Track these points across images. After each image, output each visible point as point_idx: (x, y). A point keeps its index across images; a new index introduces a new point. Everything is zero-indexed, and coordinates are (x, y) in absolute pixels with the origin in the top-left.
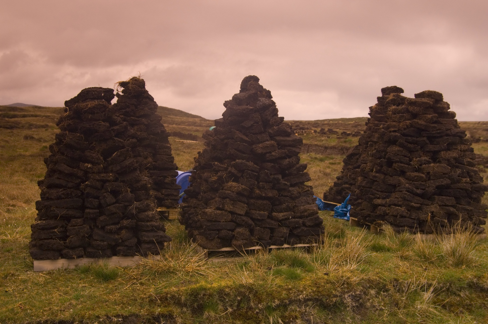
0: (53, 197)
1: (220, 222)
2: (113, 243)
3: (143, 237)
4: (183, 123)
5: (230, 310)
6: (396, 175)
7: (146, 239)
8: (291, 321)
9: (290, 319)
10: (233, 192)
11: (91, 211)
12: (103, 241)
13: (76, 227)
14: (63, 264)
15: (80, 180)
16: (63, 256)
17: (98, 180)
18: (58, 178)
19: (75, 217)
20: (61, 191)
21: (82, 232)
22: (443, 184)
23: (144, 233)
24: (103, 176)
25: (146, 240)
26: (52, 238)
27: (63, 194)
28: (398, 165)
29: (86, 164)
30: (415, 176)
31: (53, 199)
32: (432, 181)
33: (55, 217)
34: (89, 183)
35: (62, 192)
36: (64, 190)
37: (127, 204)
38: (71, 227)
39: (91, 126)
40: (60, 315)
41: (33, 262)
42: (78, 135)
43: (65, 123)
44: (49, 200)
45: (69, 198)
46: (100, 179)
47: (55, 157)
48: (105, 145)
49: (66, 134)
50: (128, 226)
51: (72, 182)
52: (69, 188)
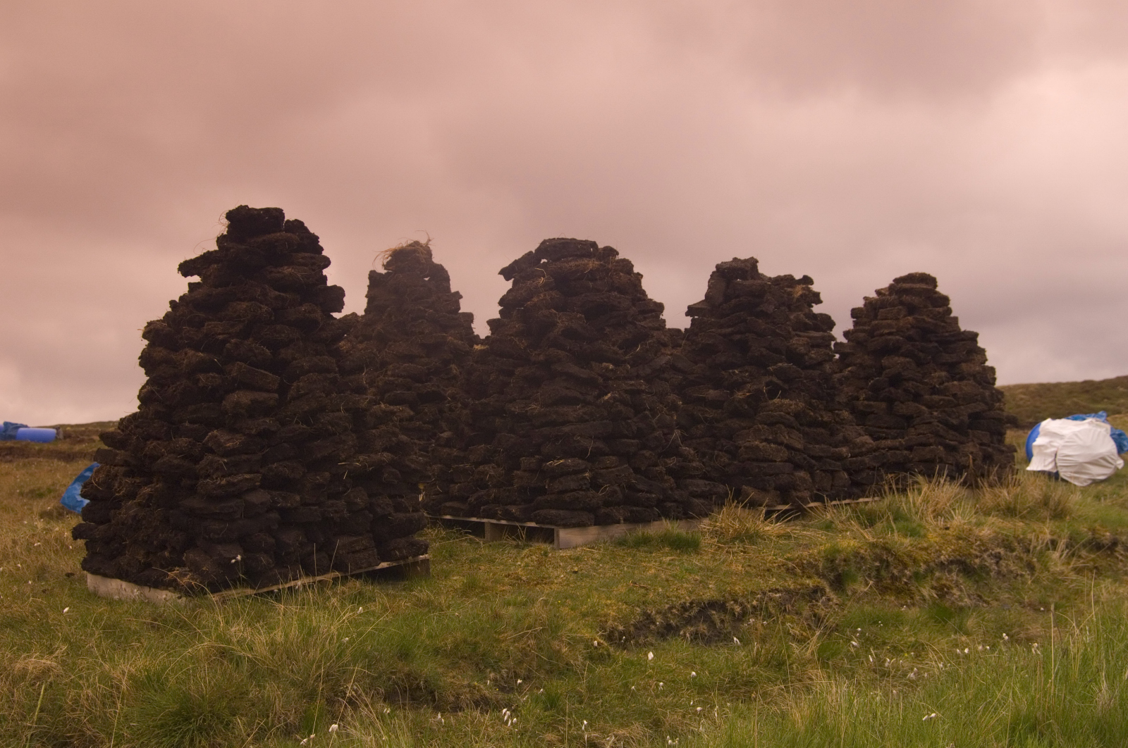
0: (571, 419)
1: (775, 461)
2: (662, 497)
5: (871, 582)
6: (909, 401)
8: (947, 593)
9: (943, 589)
11: (630, 441)
12: (651, 493)
13: (613, 469)
15: (598, 391)
16: (596, 522)
19: (604, 454)
21: (625, 476)
22: (978, 410)
23: (689, 480)
24: (632, 385)
25: (697, 491)
26: (581, 490)
27: (584, 413)
28: (913, 384)
29: (604, 364)
30: (941, 400)
31: (573, 422)
32: (962, 407)
33: (582, 454)
34: (616, 395)
35: (582, 411)
36: (582, 407)
38: (604, 470)
40: (701, 593)
41: (558, 532)
42: (579, 315)
43: (545, 295)
44: (564, 423)
45: (594, 420)
46: (628, 388)
47: (539, 355)
48: (626, 332)
49: (555, 314)
50: (674, 467)
51: (588, 395)
52: (590, 403)
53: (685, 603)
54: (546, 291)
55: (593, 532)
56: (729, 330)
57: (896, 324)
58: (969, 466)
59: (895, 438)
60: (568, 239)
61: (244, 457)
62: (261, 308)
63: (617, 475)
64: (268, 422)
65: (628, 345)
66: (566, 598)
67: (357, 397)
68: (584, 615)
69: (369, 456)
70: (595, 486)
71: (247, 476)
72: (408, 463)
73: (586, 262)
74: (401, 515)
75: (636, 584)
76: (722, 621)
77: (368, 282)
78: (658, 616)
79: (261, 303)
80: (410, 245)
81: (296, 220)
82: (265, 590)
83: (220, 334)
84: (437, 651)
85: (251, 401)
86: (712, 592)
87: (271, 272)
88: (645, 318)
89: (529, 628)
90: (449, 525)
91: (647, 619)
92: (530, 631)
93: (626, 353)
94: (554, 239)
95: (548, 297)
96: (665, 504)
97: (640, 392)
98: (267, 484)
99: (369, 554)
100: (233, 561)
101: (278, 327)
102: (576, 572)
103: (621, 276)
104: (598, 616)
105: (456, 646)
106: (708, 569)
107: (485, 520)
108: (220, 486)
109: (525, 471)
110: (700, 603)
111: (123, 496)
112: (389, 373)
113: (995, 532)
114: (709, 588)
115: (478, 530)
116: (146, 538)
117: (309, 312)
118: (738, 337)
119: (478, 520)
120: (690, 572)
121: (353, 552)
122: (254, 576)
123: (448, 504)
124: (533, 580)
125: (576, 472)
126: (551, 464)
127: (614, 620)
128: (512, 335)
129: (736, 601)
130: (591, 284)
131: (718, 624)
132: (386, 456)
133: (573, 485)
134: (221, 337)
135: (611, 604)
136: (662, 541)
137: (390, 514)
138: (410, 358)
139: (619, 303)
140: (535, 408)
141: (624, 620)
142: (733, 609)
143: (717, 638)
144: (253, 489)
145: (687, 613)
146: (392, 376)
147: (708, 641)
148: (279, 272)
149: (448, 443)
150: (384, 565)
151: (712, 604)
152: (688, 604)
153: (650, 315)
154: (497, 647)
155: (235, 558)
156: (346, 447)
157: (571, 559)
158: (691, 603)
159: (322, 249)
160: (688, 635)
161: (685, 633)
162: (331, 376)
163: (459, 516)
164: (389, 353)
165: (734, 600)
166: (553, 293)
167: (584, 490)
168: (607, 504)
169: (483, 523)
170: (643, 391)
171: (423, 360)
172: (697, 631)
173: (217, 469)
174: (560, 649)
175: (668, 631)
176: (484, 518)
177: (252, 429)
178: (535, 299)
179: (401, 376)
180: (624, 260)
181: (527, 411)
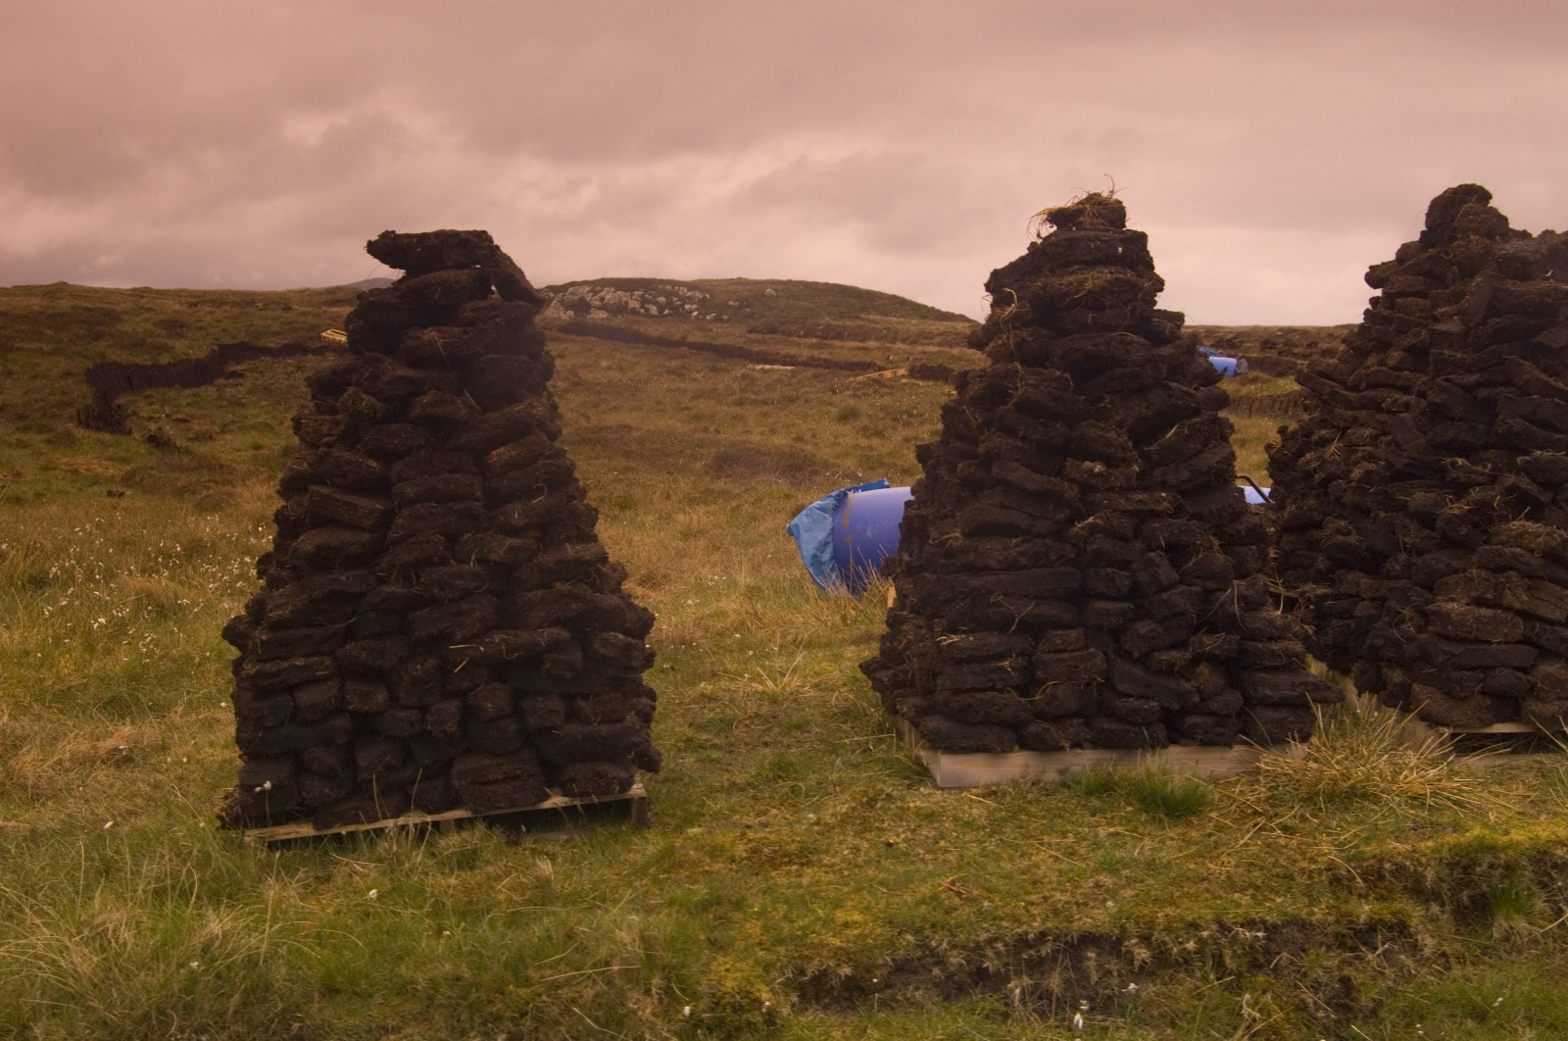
0: (992, 563)
2: (1176, 706)
3: (1260, 688)
4: (926, 338)
7: (1269, 692)
10: (1532, 551)
11: (1110, 605)
12: (1146, 698)
13: (1066, 656)
14: (1027, 766)
15: (1068, 512)
16: (1024, 745)
17: (1125, 513)
18: (1003, 506)
19: (1057, 625)
20: (1016, 545)
21: (1085, 669)
23: (1263, 675)
24: (1140, 501)
25: (1270, 697)
26: (993, 689)
27: (1021, 554)
29: (1088, 464)
31: (994, 570)
33: (1002, 625)
34: (1099, 521)
35: (1020, 549)
36: (1024, 542)
37: (1210, 585)
38: (1051, 655)
39: (1101, 347)
40: (1079, 917)
42: (1057, 374)
43: (1009, 337)
44: (979, 570)
45: (1041, 566)
46: (1130, 507)
47: (983, 442)
48: (1145, 404)
49: (1018, 371)
50: (1217, 652)
51: (1046, 519)
52: (1039, 535)
61: (304, 631)
63: (1070, 667)
64: (344, 580)
69: (514, 635)
70: (1033, 682)
71: (301, 662)
74: (575, 729)
78: (954, 953)
86: (1102, 917)
87: (407, 339)
91: (925, 956)
95: (1012, 341)
96: (1183, 719)
97: (1151, 515)
98: (338, 675)
100: (258, 789)
110: (1065, 936)
121: (483, 784)
125: (979, 659)
126: (941, 641)
127: (836, 956)
129: (1145, 939)
130: (1090, 317)
132: (546, 636)
133: (977, 680)
136: (1135, 791)
137: (556, 727)
140: (956, 536)
141: (862, 956)
142: (1133, 954)
144: (316, 681)
145: (1030, 951)
147: (1050, 1008)
150: (556, 801)
152: (1035, 936)
155: (261, 785)
156: (468, 621)
158: (1043, 934)
160: (1017, 991)
161: (1015, 987)
165: (1142, 936)
166: (1024, 333)
168: (1042, 716)
172: (1040, 985)
175: (975, 980)
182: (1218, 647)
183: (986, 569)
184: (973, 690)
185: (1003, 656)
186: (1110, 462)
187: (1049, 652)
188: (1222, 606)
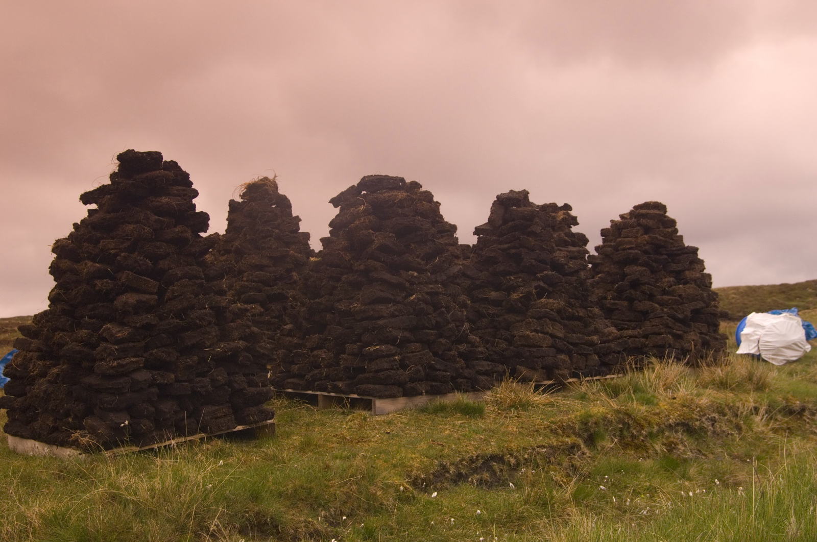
0: (384, 315)
1: (542, 347)
2: (455, 374)
3: (476, 367)
5: (616, 440)
6: (645, 300)
7: (479, 369)
8: (674, 448)
9: (671, 445)
10: (552, 310)
11: (430, 332)
12: (446, 371)
13: (417, 354)
14: (406, 403)
15: (405, 293)
16: (404, 394)
17: (427, 293)
18: (382, 291)
19: (411, 341)
20: (391, 307)
22: (698, 307)
23: (477, 361)
24: (432, 288)
25: (481, 370)
26: (392, 369)
27: (395, 310)
28: (648, 288)
29: (410, 272)
30: (669, 299)
31: (386, 317)
32: (686, 305)
33: (392, 341)
34: (420, 296)
35: (393, 308)
36: (394, 305)
37: (458, 324)
39: (411, 222)
40: (485, 449)
41: (374, 402)
42: (391, 234)
43: (365, 219)
44: (380, 318)
45: (402, 315)
46: (429, 291)
47: (360, 265)
48: (427, 248)
49: (373, 234)
50: (464, 351)
51: (399, 296)
52: (399, 302)
53: (472, 457)
54: (365, 216)
55: (402, 402)
56: (506, 246)
57: (635, 241)
58: (691, 350)
59: (634, 329)
60: (382, 176)
61: (131, 344)
62: (144, 229)
63: (420, 358)
64: (150, 318)
65: (429, 258)
66: (381, 453)
67: (218, 298)
68: (395, 466)
69: (228, 344)
70: (404, 366)
71: (133, 359)
72: (258, 349)
73: (397, 193)
74: (253, 389)
75: (434, 442)
76: (501, 471)
77: (228, 209)
78: (451, 467)
79: (144, 226)
80: (261, 180)
81: (172, 161)
82: (147, 448)
83: (112, 249)
84: (280, 495)
85: (137, 301)
86: (493, 448)
87: (152, 202)
88: (442, 237)
89: (351, 476)
90: (290, 396)
91: (443, 469)
92: (352, 479)
93: (427, 264)
94: (372, 176)
95: (367, 221)
96: (457, 380)
97: (437, 294)
98: (149, 366)
99: (228, 420)
100: (122, 425)
101: (158, 244)
102: (388, 433)
103: (423, 204)
104: (405, 467)
105: (295, 491)
106: (491, 430)
107: (318, 393)
108: (113, 368)
109: (349, 355)
110: (484, 457)
111: (37, 375)
112: (245, 279)
113: (711, 401)
114: (491, 445)
115: (313, 400)
116: (54, 408)
117: (182, 232)
118: (513, 251)
119: (313, 393)
120: (476, 432)
121: (216, 418)
122: (137, 437)
123: (289, 380)
124: (356, 439)
125: (388, 356)
126: (369, 349)
127: (418, 470)
128: (339, 250)
129: (511, 455)
130: (400, 211)
131: (498, 473)
132: (241, 344)
133: (386, 366)
134: (113, 252)
135: (415, 457)
136: (455, 409)
137: (244, 389)
138: (261, 267)
139: (422, 225)
140: (357, 306)
141: (425, 470)
142: (509, 461)
143: (497, 484)
144: (138, 369)
145: (474, 464)
146: (247, 281)
147: (490, 486)
148: (158, 201)
149: (290, 333)
150: (240, 428)
151: (494, 458)
152: (475, 457)
153: (446, 234)
154: (327, 491)
155: (123, 423)
156: (210, 337)
157: (384, 422)
158: (477, 457)
159: (192, 183)
160: (475, 481)
161: (472, 480)
162: (199, 281)
163: (298, 390)
164: (245, 264)
165: (510, 454)
166: (371, 217)
167: (395, 370)
168: (413, 380)
169: (317, 395)
170: (441, 293)
171: (271, 269)
172: (481, 478)
173: (110, 354)
174: (376, 492)
175: (459, 478)
176: (317, 391)
177: (137, 323)
178: (357, 222)
179: (254, 282)
180: (426, 192)
181: (350, 308)
182: (465, 349)
183: (383, 317)
184: (387, 369)
185: (394, 355)
186: (420, 271)
187: (409, 353)
188: (463, 332)
